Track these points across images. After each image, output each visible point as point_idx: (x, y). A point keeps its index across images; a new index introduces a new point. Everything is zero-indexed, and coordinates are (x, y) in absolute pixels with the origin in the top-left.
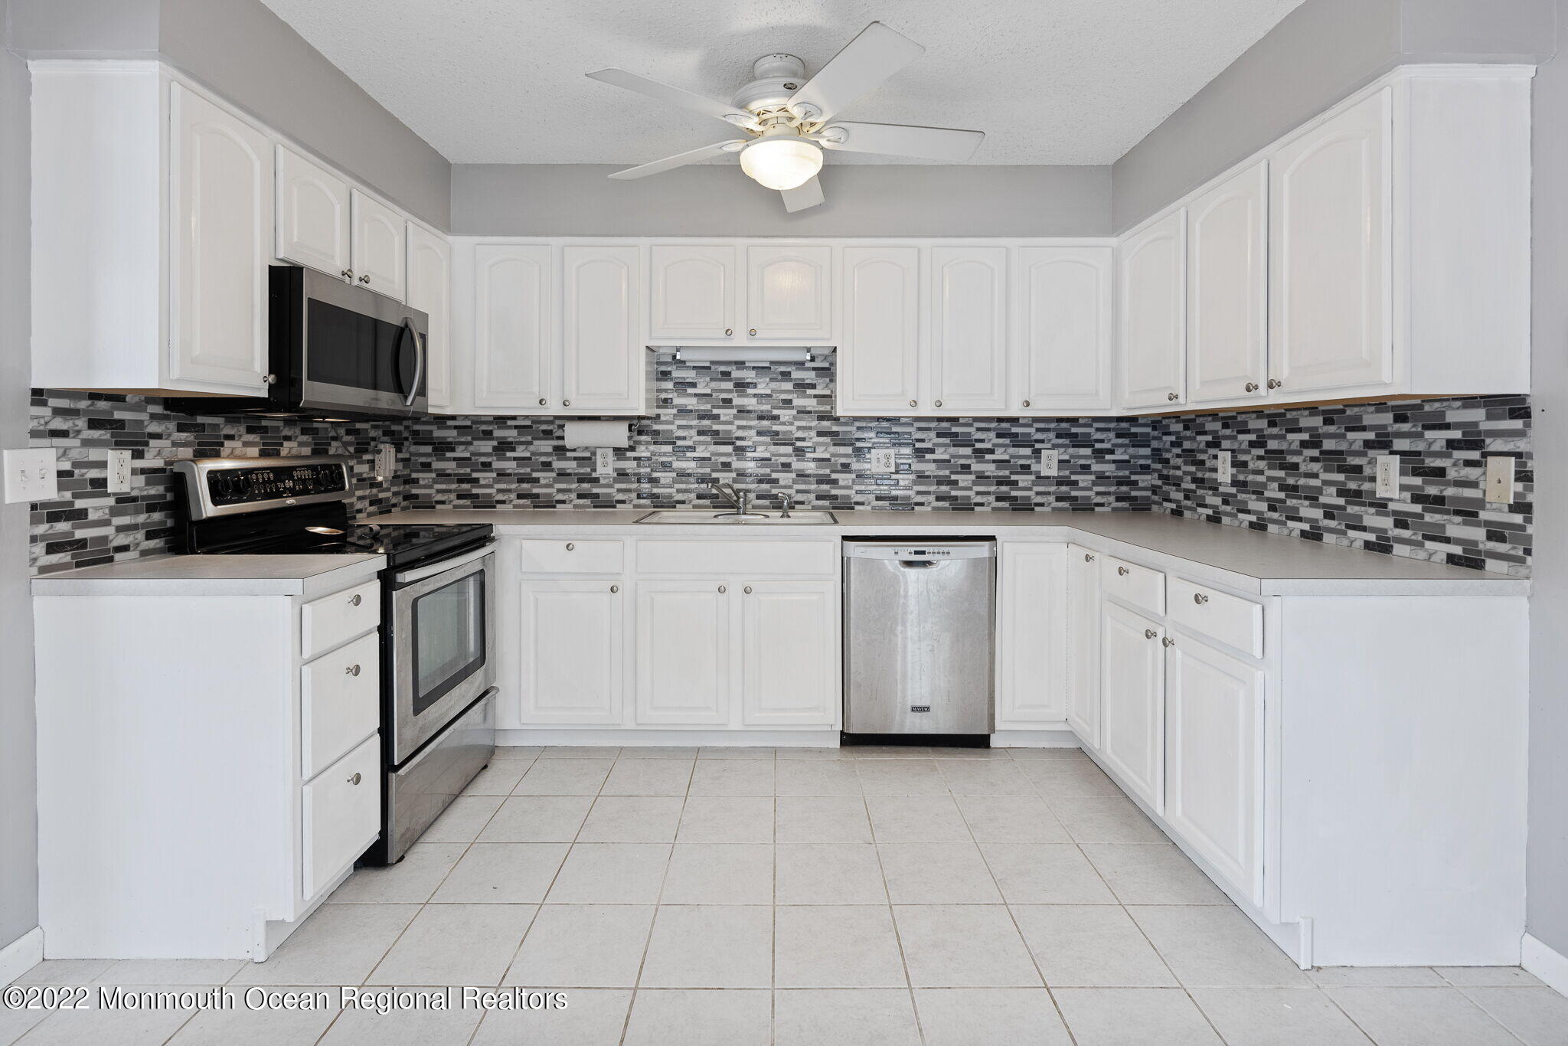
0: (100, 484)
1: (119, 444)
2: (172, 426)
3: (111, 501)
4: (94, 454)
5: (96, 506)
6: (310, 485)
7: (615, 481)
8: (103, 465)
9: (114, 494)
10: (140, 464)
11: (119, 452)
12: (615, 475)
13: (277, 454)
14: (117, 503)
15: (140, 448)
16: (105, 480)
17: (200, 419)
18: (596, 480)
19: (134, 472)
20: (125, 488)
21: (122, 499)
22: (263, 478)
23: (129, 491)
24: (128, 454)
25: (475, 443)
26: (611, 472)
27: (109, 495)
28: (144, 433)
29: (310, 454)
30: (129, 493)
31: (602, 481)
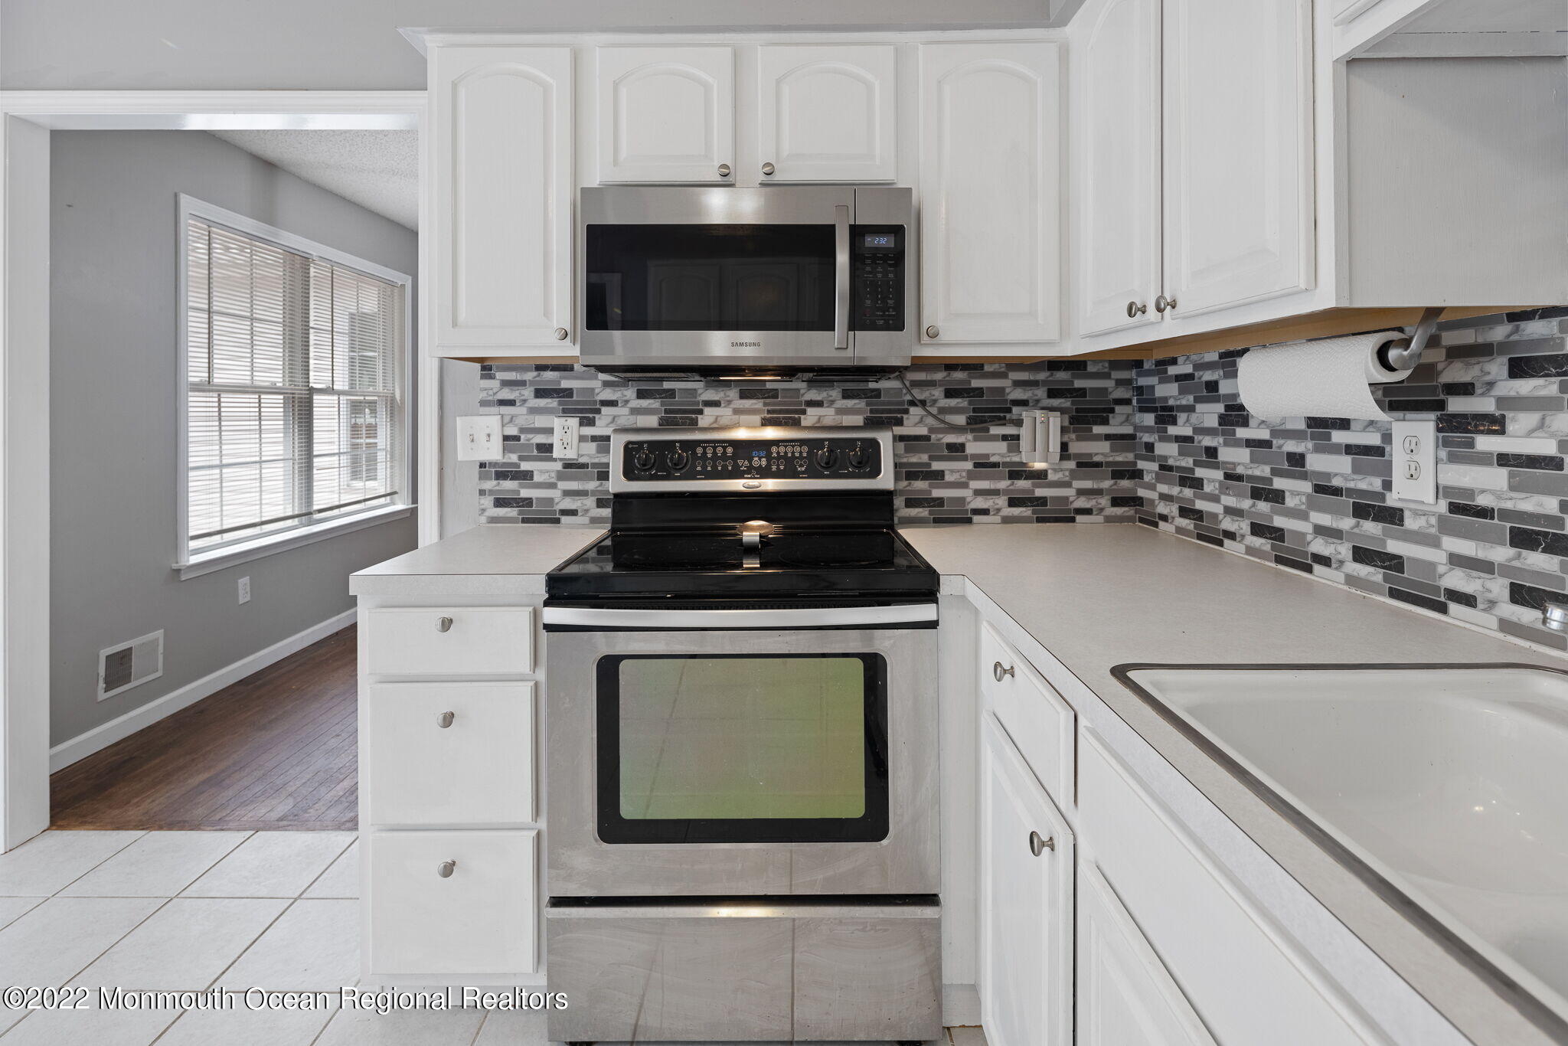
0: (546, 449)
1: (567, 412)
2: (630, 393)
3: (558, 466)
4: (540, 421)
5: (541, 470)
6: (801, 466)
7: (1445, 527)
8: (550, 431)
9: (561, 460)
10: (588, 431)
11: (565, 419)
12: (1443, 507)
13: (795, 424)
14: (564, 468)
15: (591, 416)
16: (551, 446)
17: (667, 385)
18: (1393, 516)
19: (582, 439)
20: (571, 454)
21: (569, 465)
22: (714, 453)
23: (576, 457)
24: (574, 422)
25: (1199, 407)
26: (1430, 498)
27: (555, 460)
28: (596, 401)
29: (862, 424)
30: (577, 460)
31: (1411, 523)
